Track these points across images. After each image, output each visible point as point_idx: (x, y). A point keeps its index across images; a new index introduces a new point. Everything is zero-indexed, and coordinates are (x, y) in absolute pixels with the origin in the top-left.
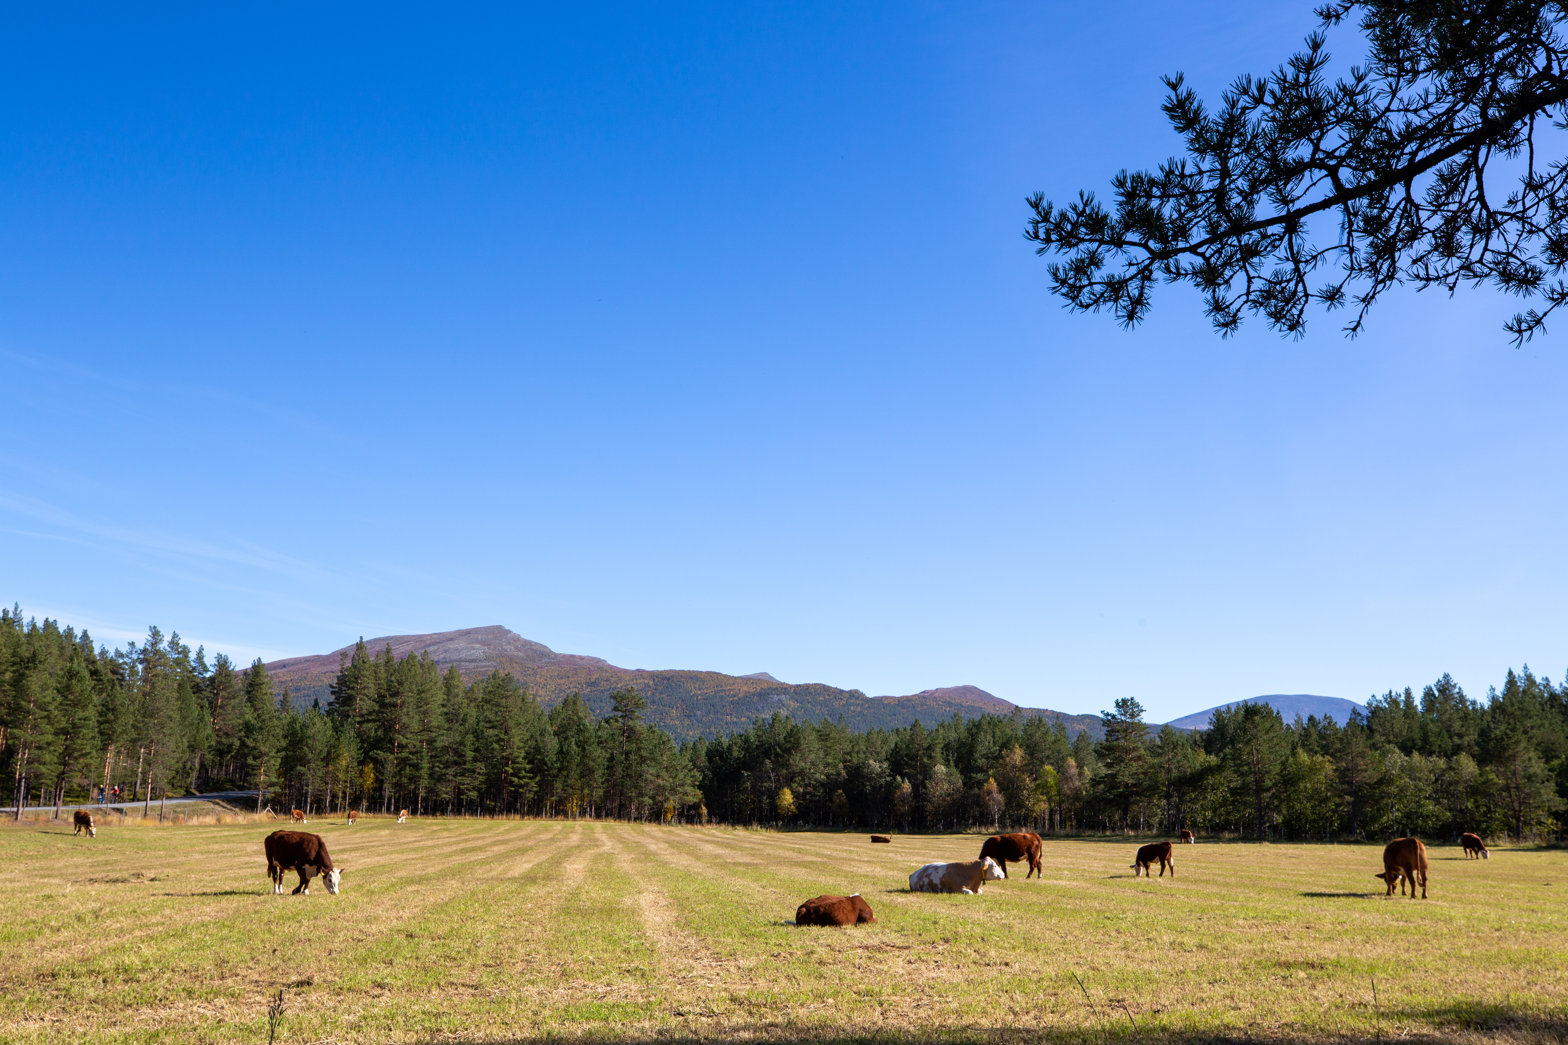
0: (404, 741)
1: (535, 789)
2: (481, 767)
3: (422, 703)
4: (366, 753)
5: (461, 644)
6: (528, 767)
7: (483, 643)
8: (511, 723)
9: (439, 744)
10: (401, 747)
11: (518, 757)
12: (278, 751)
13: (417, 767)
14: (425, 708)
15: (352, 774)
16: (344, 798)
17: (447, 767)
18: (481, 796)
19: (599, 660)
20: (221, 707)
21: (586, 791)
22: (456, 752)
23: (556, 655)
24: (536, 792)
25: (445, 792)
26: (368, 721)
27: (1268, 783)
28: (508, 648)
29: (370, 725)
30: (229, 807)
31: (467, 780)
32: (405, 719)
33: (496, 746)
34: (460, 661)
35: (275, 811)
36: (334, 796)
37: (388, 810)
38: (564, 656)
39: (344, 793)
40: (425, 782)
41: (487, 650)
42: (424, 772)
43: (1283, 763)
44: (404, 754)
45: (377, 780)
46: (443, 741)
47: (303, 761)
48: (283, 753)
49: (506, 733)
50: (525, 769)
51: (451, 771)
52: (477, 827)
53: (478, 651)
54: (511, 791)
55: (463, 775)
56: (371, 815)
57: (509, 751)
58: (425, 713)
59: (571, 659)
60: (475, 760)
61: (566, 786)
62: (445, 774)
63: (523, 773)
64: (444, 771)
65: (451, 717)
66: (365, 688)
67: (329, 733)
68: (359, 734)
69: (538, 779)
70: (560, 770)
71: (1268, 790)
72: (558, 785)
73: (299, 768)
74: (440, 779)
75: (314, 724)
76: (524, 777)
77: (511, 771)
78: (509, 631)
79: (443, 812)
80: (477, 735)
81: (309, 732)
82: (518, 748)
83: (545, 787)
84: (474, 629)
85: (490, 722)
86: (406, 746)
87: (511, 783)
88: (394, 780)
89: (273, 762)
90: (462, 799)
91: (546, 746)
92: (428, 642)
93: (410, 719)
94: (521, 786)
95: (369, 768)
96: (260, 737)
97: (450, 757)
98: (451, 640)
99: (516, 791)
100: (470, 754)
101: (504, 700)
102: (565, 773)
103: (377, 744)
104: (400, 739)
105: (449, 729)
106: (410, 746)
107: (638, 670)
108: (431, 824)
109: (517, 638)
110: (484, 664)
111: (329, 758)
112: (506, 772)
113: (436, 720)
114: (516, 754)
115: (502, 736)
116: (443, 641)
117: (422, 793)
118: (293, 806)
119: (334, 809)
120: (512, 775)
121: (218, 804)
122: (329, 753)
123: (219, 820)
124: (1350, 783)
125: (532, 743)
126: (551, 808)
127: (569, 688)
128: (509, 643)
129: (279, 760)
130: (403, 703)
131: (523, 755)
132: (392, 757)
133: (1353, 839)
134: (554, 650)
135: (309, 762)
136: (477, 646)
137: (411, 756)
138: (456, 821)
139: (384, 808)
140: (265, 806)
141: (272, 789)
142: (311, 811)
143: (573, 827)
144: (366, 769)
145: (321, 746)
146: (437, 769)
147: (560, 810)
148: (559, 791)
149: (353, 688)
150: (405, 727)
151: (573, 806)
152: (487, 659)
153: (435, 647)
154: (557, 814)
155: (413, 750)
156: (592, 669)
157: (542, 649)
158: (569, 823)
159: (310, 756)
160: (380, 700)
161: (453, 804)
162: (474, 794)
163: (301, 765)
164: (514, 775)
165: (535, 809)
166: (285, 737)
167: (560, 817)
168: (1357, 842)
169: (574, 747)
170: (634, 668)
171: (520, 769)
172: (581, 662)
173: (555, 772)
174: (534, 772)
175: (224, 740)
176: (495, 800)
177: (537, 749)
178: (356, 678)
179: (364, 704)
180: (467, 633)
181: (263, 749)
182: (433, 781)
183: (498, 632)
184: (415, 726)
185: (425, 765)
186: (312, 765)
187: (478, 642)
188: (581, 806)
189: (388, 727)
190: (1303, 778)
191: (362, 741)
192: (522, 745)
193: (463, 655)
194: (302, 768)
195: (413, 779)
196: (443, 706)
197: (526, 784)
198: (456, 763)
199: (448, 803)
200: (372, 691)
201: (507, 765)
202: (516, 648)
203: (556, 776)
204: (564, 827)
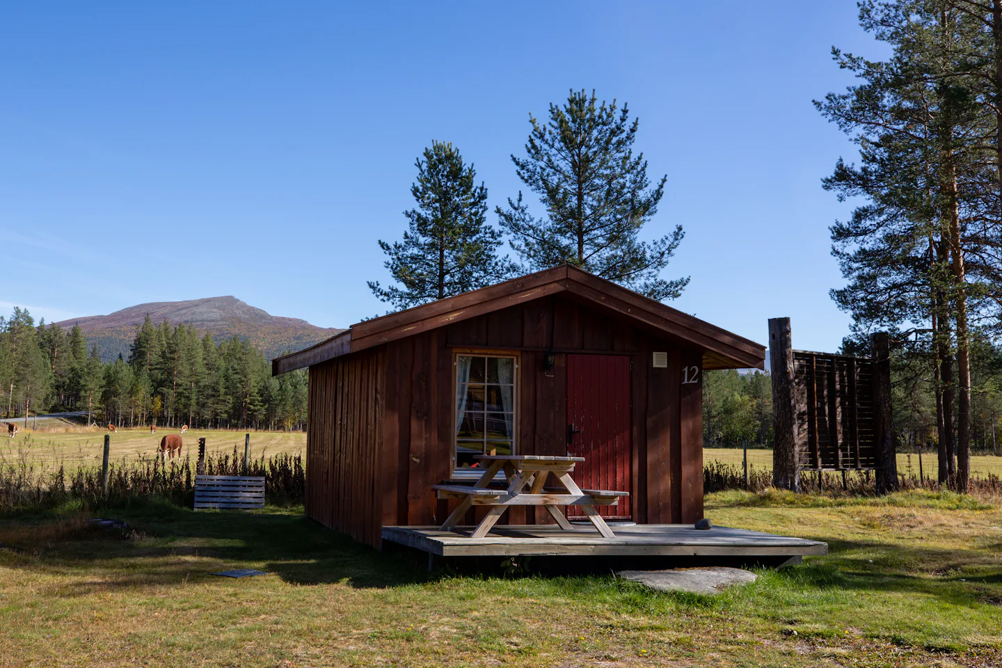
0: (180, 382)
1: (264, 413)
2: (230, 399)
3: (191, 359)
4: (156, 389)
5: (203, 309)
6: (260, 399)
7: (219, 308)
8: (249, 370)
9: (201, 384)
10: (178, 385)
11: (253, 392)
12: (101, 387)
13: (188, 398)
14: (193, 361)
15: (148, 402)
16: (142, 417)
17: (208, 399)
18: (230, 417)
19: (303, 321)
20: (57, 358)
21: (297, 414)
22: (214, 389)
23: (272, 317)
24: (265, 415)
25: (207, 414)
26: (156, 369)
27: (714, 413)
28: (237, 312)
29: (157, 371)
30: (69, 422)
31: (220, 407)
32: (180, 368)
33: (239, 385)
34: (203, 320)
35: (99, 425)
36: (136, 417)
37: (170, 425)
38: (277, 318)
39: (143, 414)
40: (194, 408)
41: (222, 313)
42: (193, 402)
43: (724, 401)
44: (180, 390)
45: (162, 406)
46: (205, 381)
47: (116, 394)
48: (104, 389)
49: (245, 377)
50: (258, 400)
51: (210, 401)
52: (229, 436)
53: (216, 314)
54: (249, 414)
55: (217, 403)
56: (160, 428)
57: (247, 388)
58: (192, 364)
59: (282, 321)
60: (226, 394)
61: (284, 410)
62: (206, 403)
63: (257, 403)
64: (206, 401)
65: (209, 366)
66: (152, 347)
67: (132, 376)
68: (150, 376)
69: (266, 406)
70: (281, 400)
71: (714, 417)
72: (279, 410)
73: (113, 398)
74: (204, 405)
75: (122, 370)
76: (257, 405)
77: (249, 401)
78: (238, 300)
79: (206, 427)
80: (227, 378)
81: (120, 375)
82: (254, 387)
83: (271, 412)
84: (213, 298)
85: (235, 370)
86: (181, 385)
87: (249, 409)
88: (174, 407)
89: (97, 394)
90: (217, 419)
91: (271, 385)
92: (180, 307)
93: (183, 367)
94: (255, 411)
95: (157, 399)
96: (88, 379)
97: (210, 392)
98: (196, 306)
99: (252, 414)
100: (222, 391)
101: (244, 356)
102: (284, 403)
103: (161, 383)
104: (177, 380)
105: (209, 374)
106: (184, 385)
107: (330, 329)
108: (199, 434)
109: (244, 305)
110: (220, 323)
111: (132, 392)
112: (246, 402)
113: (200, 368)
114: (252, 390)
115: (243, 379)
116: (191, 307)
117: (192, 415)
118: (110, 422)
119: (136, 424)
120: (249, 404)
121: (62, 420)
122: (132, 389)
123: (67, 430)
124: (760, 413)
125: (262, 384)
126: (275, 424)
127: (281, 341)
128: (238, 308)
129: (101, 393)
130: (179, 357)
131: (257, 391)
132: (172, 391)
133: (760, 446)
134: (270, 313)
135: (119, 394)
136: (215, 310)
137: (185, 391)
138: (214, 432)
139: (168, 424)
140: (92, 422)
141: (97, 411)
142: (121, 425)
143: (289, 437)
144: (156, 399)
145: (127, 385)
146: (201, 399)
147: (280, 426)
148: (280, 414)
149: (145, 347)
150: (180, 372)
151: (289, 424)
152: (222, 320)
153: (185, 311)
154: (278, 429)
155: (185, 387)
156: (297, 327)
157: (262, 312)
158: (286, 434)
159: (120, 391)
160: (163, 355)
161: (212, 421)
162: (225, 416)
163: (114, 397)
164: (250, 404)
165: (265, 425)
166: (104, 379)
167: (280, 431)
168: (762, 448)
169: (290, 386)
170: (328, 327)
171: (254, 400)
172: (290, 322)
173: (277, 402)
174: (264, 402)
175: (60, 379)
176: (238, 420)
177: (266, 388)
178: (147, 341)
179: (153, 356)
180: (208, 300)
181: (91, 386)
182: (199, 407)
183: (230, 301)
184: (187, 372)
185: (194, 397)
186: (121, 396)
187: (215, 308)
188: (293, 424)
189: (170, 372)
190: (737, 410)
191: (152, 381)
192: (256, 385)
193: (205, 317)
194: (115, 398)
195: (186, 406)
196: (204, 359)
197: (259, 410)
198: (213, 396)
199: (208, 421)
200: (158, 349)
201: (246, 397)
202: (243, 312)
203: (278, 405)
204: (283, 437)
